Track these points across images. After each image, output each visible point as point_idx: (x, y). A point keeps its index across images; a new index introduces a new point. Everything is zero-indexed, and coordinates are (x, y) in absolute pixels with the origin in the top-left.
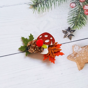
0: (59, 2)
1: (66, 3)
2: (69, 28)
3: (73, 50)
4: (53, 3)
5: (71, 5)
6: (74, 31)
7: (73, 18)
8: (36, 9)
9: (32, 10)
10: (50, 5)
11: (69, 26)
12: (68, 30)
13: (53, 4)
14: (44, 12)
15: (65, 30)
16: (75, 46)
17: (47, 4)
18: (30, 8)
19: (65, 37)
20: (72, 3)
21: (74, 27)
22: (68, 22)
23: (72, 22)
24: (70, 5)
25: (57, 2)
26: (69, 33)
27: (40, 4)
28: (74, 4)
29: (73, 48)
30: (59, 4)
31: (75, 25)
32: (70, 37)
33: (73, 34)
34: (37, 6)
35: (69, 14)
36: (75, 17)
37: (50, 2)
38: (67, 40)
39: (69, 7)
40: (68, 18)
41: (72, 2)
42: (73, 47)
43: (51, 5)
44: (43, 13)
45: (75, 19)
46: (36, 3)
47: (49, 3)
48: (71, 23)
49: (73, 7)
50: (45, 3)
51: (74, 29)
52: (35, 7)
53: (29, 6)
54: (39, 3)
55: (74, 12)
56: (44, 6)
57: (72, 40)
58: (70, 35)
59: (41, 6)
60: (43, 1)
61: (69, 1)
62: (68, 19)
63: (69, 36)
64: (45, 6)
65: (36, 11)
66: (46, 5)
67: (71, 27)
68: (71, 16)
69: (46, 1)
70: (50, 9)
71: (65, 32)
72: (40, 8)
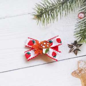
0: (65, 11)
1: (73, 13)
2: (76, 42)
4: (59, 13)
5: (80, 16)
6: (81, 45)
7: (81, 30)
8: (40, 20)
9: (36, 21)
10: (55, 15)
12: (74, 44)
13: (59, 14)
14: (49, 23)
15: (71, 44)
16: (81, 62)
17: (53, 14)
18: (34, 19)
19: (70, 51)
20: (81, 13)
22: (75, 35)
23: (79, 35)
24: (78, 16)
26: (75, 48)
27: (45, 14)
28: (83, 14)
29: (78, 64)
30: (66, 14)
31: (82, 38)
32: (76, 52)
33: (80, 48)
34: (41, 17)
35: (76, 26)
37: (56, 12)
38: (72, 54)
39: (77, 18)
40: (75, 30)
41: (81, 11)
42: (79, 62)
43: (57, 15)
44: (48, 25)
45: (82, 31)
46: (41, 12)
47: (55, 13)
48: (77, 37)
49: (81, 18)
50: (51, 12)
51: (81, 43)
52: (39, 17)
53: (33, 17)
54: (43, 13)
55: (82, 23)
56: (49, 17)
57: (78, 55)
59: (46, 16)
60: (49, 11)
61: (77, 11)
62: (75, 32)
64: (50, 16)
65: (41, 22)
66: (52, 15)
67: (78, 41)
68: (79, 28)
69: (51, 11)
70: (56, 20)
71: (71, 46)
72: (44, 19)
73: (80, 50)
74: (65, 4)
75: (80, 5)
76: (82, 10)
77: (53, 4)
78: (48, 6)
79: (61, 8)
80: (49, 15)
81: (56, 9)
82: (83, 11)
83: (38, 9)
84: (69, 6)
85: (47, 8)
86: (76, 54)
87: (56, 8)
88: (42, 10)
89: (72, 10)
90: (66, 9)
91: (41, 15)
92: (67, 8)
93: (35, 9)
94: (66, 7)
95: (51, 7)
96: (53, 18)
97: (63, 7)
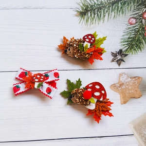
0: (115, 13)
1: (124, 16)
2: (121, 51)
3: (119, 80)
4: (107, 13)
5: (130, 21)
6: (126, 55)
7: (129, 38)
8: (84, 19)
9: (78, 19)
10: (102, 16)
11: (121, 48)
12: (118, 53)
13: (107, 15)
14: (93, 23)
15: (115, 52)
16: (123, 75)
17: (99, 14)
18: (76, 15)
19: (113, 61)
20: (133, 18)
21: (127, 50)
22: (121, 42)
23: (126, 43)
24: (129, 21)
25: (113, 12)
26: (119, 57)
27: (90, 13)
28: (135, 20)
29: (120, 77)
30: (115, 16)
31: (129, 48)
32: (119, 62)
33: (124, 59)
34: (85, 15)
35: (124, 32)
36: (131, 38)
37: (104, 12)
38: (115, 64)
39: (127, 23)
40: (123, 37)
41: (132, 16)
42: (121, 75)
43: (104, 16)
44: (92, 26)
45: (130, 40)
46: (86, 9)
47: (102, 13)
48: (124, 45)
49: (131, 24)
50: (97, 11)
51: (127, 54)
52: (82, 15)
53: (76, 13)
54: (88, 11)
55: (132, 30)
56: (94, 16)
57: (121, 66)
58: (120, 59)
59: (91, 15)
60: (95, 9)
61: (129, 15)
62: (122, 39)
63: (118, 60)
64: (96, 16)
65: (83, 21)
66: (98, 14)
67: (123, 50)
68: (127, 35)
69: (98, 10)
70: (102, 21)
71: (114, 55)
72: (88, 18)
73: (124, 61)
74: (116, 4)
75: (132, 9)
76: (134, 15)
77: (102, 2)
78: (95, 3)
79: (111, 8)
80: (94, 14)
81: (104, 9)
83: (83, 5)
84: (120, 7)
85: (94, 6)
86: (119, 65)
87: (105, 7)
88: (88, 6)
89: (123, 13)
90: (116, 11)
91: (86, 12)
92: (117, 10)
93: (79, 4)
94: (116, 8)
95: (99, 5)
96: (99, 18)
97: (112, 7)
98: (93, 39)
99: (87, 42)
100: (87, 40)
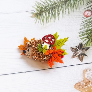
0: (69, 10)
1: (78, 11)
2: (81, 45)
3: (84, 77)
4: (61, 11)
5: (86, 14)
7: (87, 31)
8: (39, 19)
9: (34, 19)
10: (57, 14)
11: (81, 42)
12: (78, 48)
13: (61, 12)
14: (48, 22)
15: (75, 47)
16: (88, 71)
17: (54, 13)
18: (32, 17)
19: (74, 56)
20: (87, 10)
21: (87, 43)
22: (80, 36)
23: (85, 36)
24: (84, 14)
25: (67, 10)
26: (80, 52)
27: (45, 13)
28: (90, 12)
30: (69, 12)
31: (89, 40)
32: (81, 57)
33: (86, 53)
34: (40, 15)
35: (81, 26)
36: (90, 30)
37: (58, 10)
38: (76, 60)
39: (83, 16)
40: (80, 31)
41: (87, 9)
42: (85, 71)
43: (59, 14)
44: (48, 24)
45: (90, 32)
46: (40, 11)
47: (56, 11)
48: (83, 38)
49: (87, 17)
50: (51, 11)
51: (88, 47)
52: (38, 16)
53: (31, 15)
54: (43, 11)
55: (89, 22)
56: (49, 15)
57: (84, 61)
58: (81, 54)
59: (46, 15)
60: (49, 9)
61: (83, 9)
62: (79, 33)
63: (79, 55)
64: (51, 14)
65: (39, 21)
66: (52, 13)
67: (83, 44)
68: (85, 28)
69: (52, 9)
70: (57, 18)
71: (74, 50)
72: (44, 18)
73: (86, 56)
74: (69, 2)
75: (85, 3)
76: (88, 8)
77: (55, 2)
78: (48, 4)
79: (64, 6)
80: (49, 13)
81: (58, 7)
82: (90, 8)
83: (38, 7)
84: (73, 4)
85: (48, 6)
86: (82, 60)
88: (42, 8)
89: (76, 8)
90: (69, 7)
91: (41, 13)
92: (71, 6)
93: (34, 7)
94: (69, 5)
95: (52, 5)
96: (54, 16)
97: (65, 5)
98: (53, 40)
99: (47, 42)
100: (47, 41)
